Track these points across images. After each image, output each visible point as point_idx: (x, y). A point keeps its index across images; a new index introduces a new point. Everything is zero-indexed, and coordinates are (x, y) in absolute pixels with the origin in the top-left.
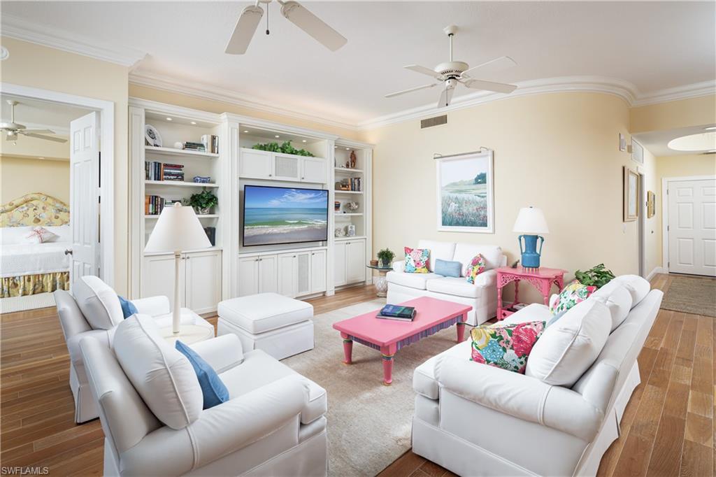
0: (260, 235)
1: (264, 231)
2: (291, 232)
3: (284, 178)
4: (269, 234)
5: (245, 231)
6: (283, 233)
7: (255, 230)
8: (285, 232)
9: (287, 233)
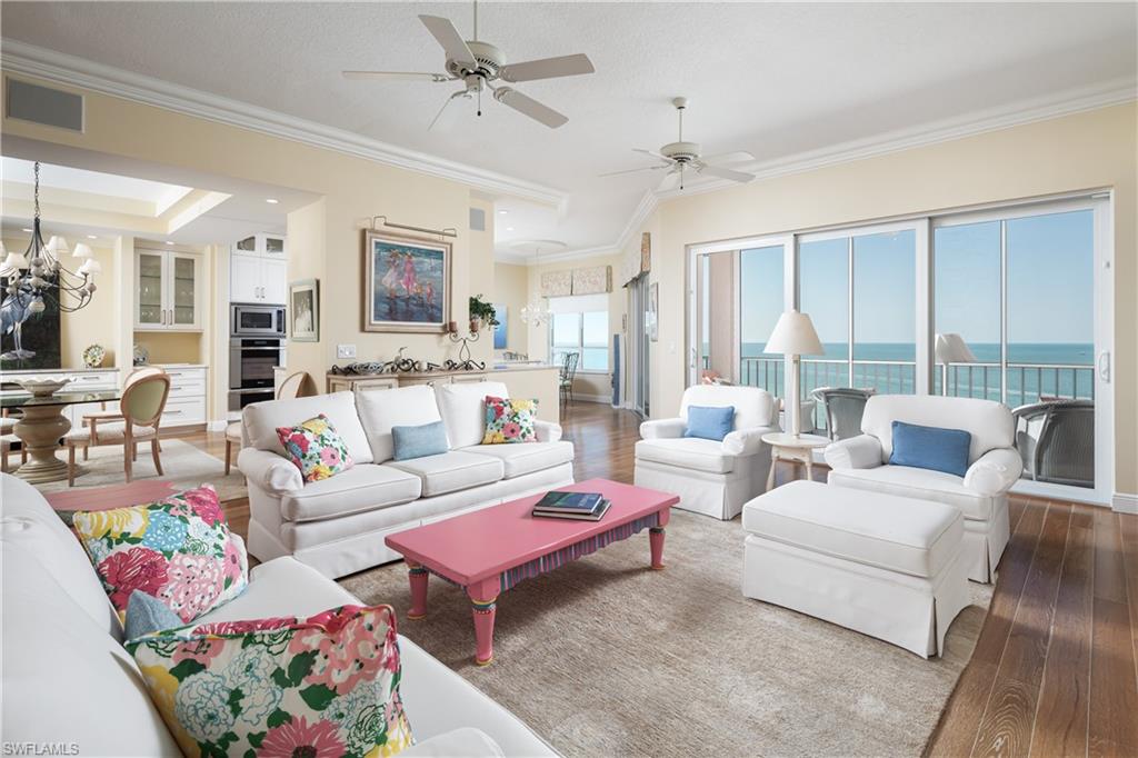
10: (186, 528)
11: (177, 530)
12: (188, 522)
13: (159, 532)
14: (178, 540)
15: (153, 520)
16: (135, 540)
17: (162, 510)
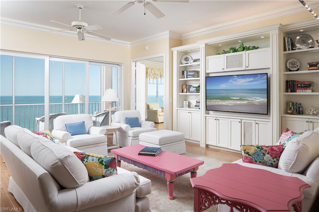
0: (215, 105)
1: (217, 103)
2: (235, 105)
3: (234, 69)
4: (220, 105)
5: (207, 102)
6: (229, 106)
7: (212, 102)
8: (230, 105)
9: (232, 106)
10: (264, 157)
11: (261, 156)
12: (265, 156)
13: (256, 155)
14: (260, 159)
15: (256, 152)
16: (249, 155)
17: (259, 150)
